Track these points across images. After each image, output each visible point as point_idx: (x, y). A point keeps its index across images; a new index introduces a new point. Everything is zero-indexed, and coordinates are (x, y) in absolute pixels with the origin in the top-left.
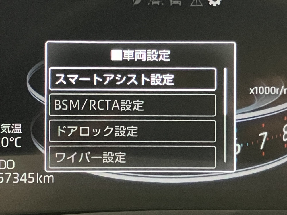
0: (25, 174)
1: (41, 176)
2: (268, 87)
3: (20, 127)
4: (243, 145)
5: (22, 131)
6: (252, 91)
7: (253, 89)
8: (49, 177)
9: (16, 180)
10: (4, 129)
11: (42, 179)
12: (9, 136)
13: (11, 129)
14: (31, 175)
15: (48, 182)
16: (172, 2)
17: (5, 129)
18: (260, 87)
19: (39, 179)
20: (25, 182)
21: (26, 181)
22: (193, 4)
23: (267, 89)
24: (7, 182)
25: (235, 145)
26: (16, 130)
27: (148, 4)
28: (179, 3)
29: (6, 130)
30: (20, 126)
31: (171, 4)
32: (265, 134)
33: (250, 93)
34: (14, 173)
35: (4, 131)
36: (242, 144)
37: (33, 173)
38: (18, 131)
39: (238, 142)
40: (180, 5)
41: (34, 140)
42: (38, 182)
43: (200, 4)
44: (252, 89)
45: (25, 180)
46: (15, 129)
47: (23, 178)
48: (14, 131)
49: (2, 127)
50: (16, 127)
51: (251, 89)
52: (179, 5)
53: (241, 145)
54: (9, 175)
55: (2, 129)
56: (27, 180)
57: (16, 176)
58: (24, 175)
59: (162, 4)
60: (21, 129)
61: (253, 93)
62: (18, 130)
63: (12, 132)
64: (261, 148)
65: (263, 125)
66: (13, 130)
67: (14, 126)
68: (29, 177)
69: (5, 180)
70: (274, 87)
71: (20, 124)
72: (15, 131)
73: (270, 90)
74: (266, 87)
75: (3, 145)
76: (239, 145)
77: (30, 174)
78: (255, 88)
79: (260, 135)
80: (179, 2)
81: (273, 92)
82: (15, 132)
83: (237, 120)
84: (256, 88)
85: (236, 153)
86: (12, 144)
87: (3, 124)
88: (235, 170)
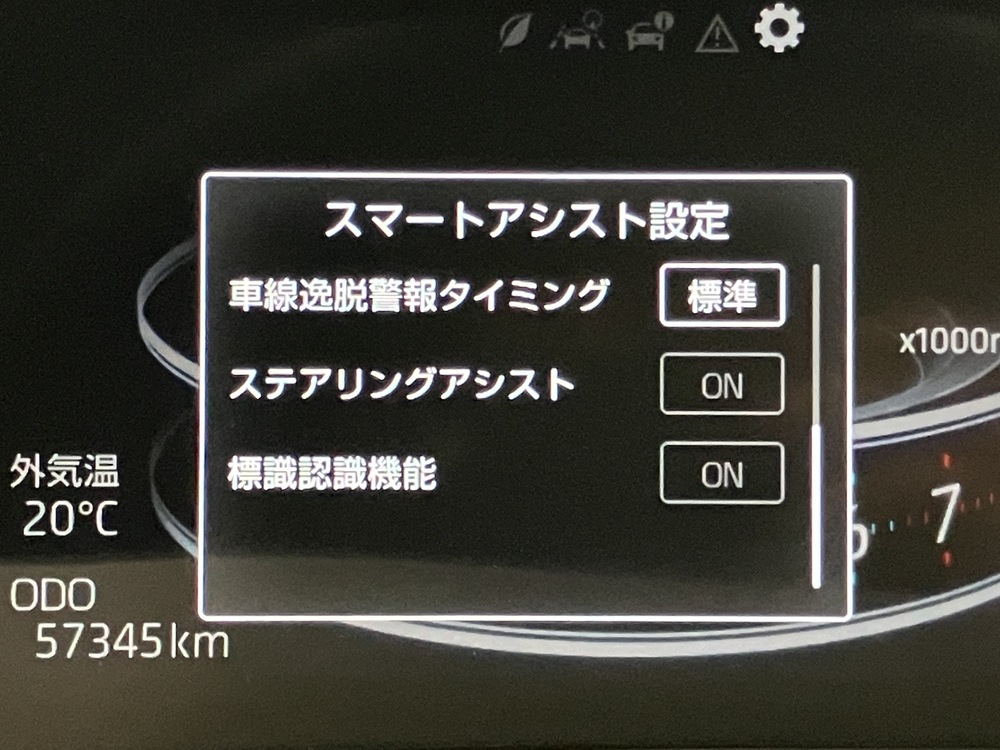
0: (130, 626)
1: (186, 634)
2: (963, 330)
3: (114, 467)
4: (877, 528)
5: (119, 481)
6: (907, 343)
7: (912, 336)
8: (212, 638)
9: (99, 648)
10: (59, 472)
11: (189, 645)
12: (75, 495)
13: (82, 473)
14: (151, 632)
15: (211, 655)
16: (635, 39)
17: (64, 474)
18: (936, 330)
19: (177, 646)
20: (131, 656)
21: (135, 652)
22: (706, 45)
23: (960, 335)
24: (69, 655)
25: (851, 527)
26: (100, 477)
27: (553, 45)
28: (656, 43)
29: (66, 477)
30: (115, 462)
31: (631, 46)
32: (955, 489)
33: (903, 350)
34: (93, 625)
35: (60, 478)
36: (873, 526)
37: (157, 625)
38: (106, 480)
39: (859, 517)
40: (661, 48)
41: (163, 510)
42: (174, 655)
43: (729, 45)
44: (907, 335)
45: (131, 648)
46: (97, 474)
47: (125, 641)
48: (93, 481)
49: (53, 465)
50: (101, 465)
51: (903, 336)
52: (656, 47)
53: (869, 528)
54: (76, 629)
55: (54, 474)
56: (136, 648)
57: (99, 632)
58: (128, 631)
59: (601, 45)
60: (116, 474)
61: (912, 350)
62: (106, 477)
63: (87, 484)
64: (941, 539)
65: (946, 460)
66: (91, 475)
67: (93, 463)
68: (145, 638)
69: (63, 648)
70: (982, 330)
71: (114, 457)
72: (97, 479)
73: (969, 338)
74: (957, 330)
75: (54, 528)
76: (863, 530)
77: (146, 626)
78: (918, 332)
79: (936, 493)
80: (658, 39)
81: (980, 344)
82: (95, 485)
83: (856, 442)
84: (922, 331)
85: (851, 557)
86: (85, 523)
87: (56, 456)
88: (850, 615)
